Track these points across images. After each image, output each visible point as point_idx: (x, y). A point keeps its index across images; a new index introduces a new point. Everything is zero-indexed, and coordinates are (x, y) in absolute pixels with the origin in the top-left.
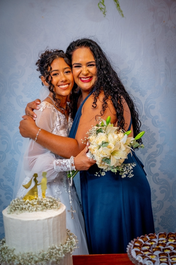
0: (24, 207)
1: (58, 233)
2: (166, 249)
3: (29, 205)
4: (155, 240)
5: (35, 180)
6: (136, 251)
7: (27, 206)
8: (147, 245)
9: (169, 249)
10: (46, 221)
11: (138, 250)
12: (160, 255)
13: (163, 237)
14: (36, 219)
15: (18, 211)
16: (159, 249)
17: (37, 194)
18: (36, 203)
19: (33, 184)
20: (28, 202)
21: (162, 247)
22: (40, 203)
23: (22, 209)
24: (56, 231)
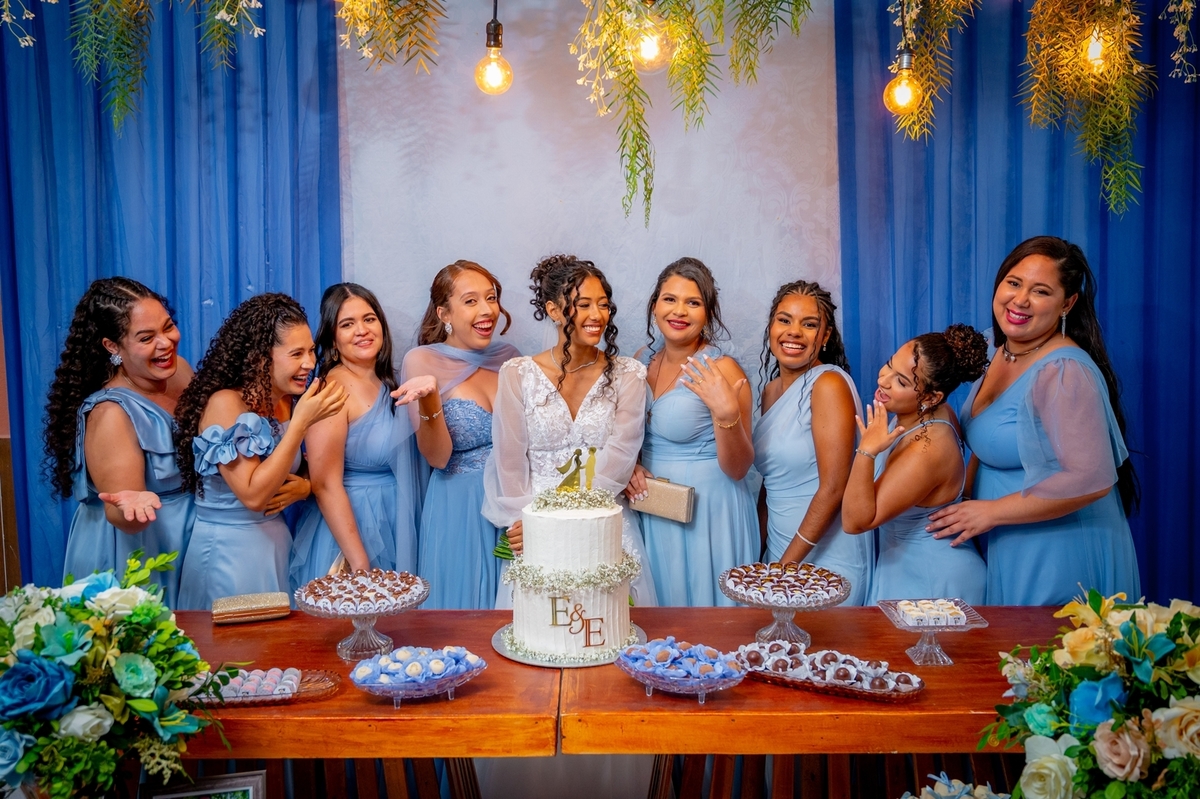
0: (560, 501)
1: (611, 544)
2: (782, 582)
3: (566, 498)
4: (764, 571)
5: (577, 460)
6: (735, 582)
7: (563, 500)
8: (751, 577)
9: (786, 581)
10: (596, 521)
11: (737, 580)
12: (772, 587)
13: (778, 567)
14: (580, 518)
15: (550, 507)
16: (772, 581)
17: (578, 484)
18: (578, 496)
19: (573, 466)
20: (565, 495)
21: (776, 579)
22: (583, 496)
23: (556, 504)
24: (608, 541)
